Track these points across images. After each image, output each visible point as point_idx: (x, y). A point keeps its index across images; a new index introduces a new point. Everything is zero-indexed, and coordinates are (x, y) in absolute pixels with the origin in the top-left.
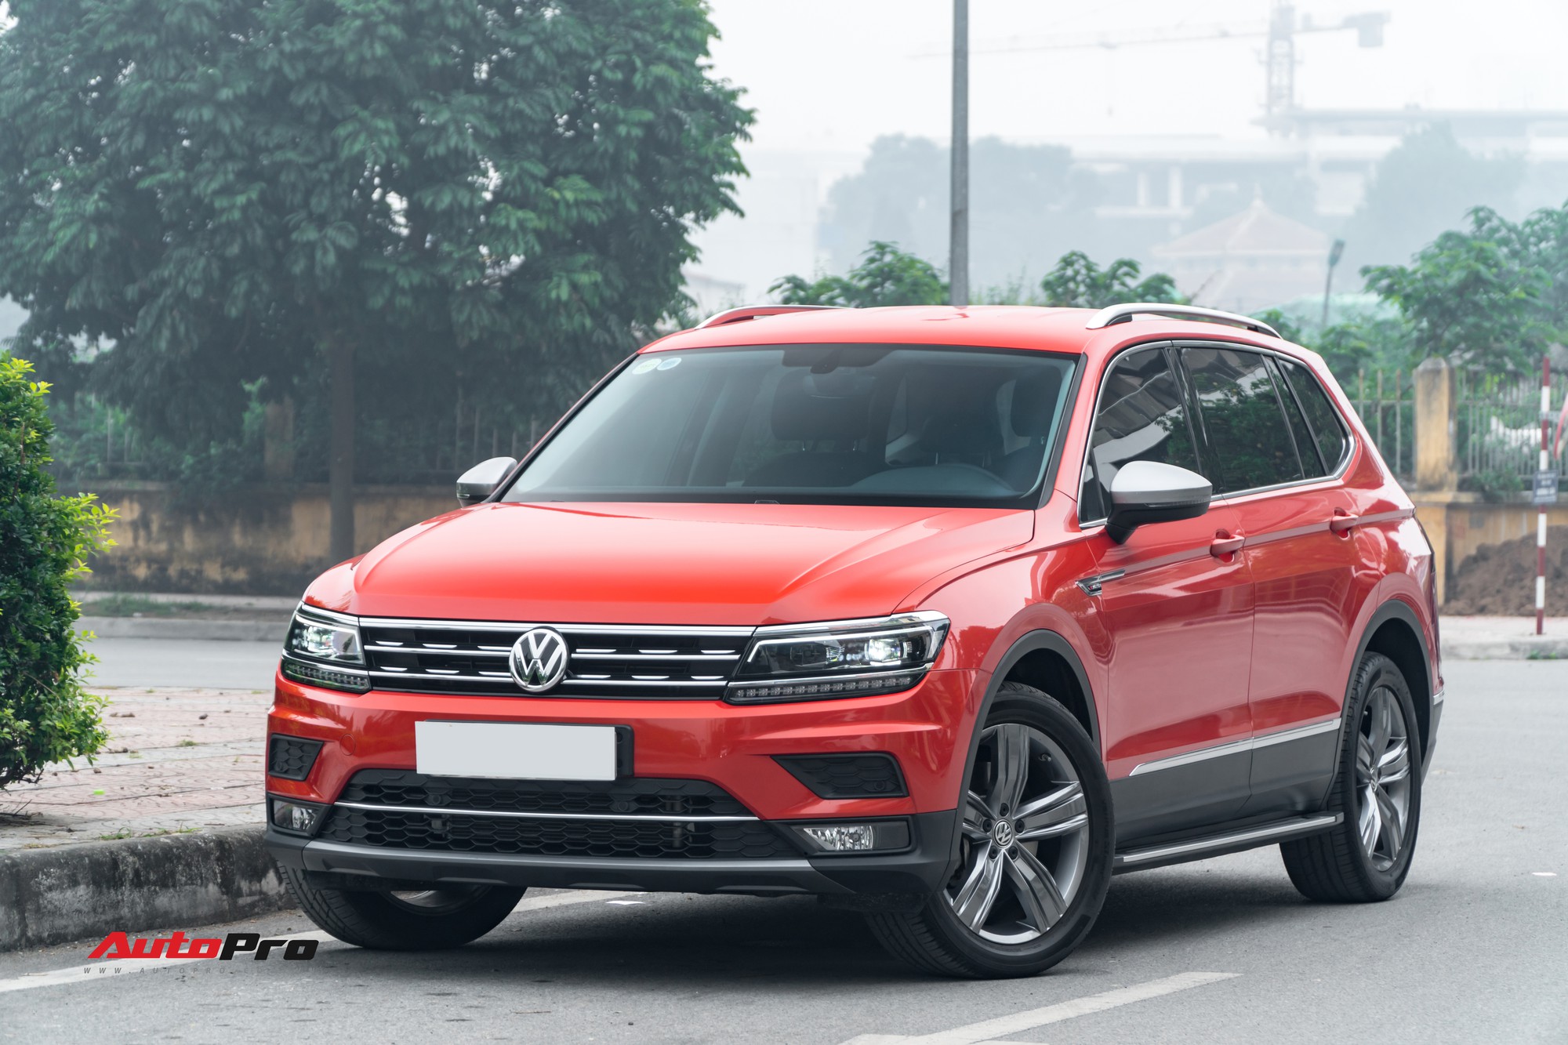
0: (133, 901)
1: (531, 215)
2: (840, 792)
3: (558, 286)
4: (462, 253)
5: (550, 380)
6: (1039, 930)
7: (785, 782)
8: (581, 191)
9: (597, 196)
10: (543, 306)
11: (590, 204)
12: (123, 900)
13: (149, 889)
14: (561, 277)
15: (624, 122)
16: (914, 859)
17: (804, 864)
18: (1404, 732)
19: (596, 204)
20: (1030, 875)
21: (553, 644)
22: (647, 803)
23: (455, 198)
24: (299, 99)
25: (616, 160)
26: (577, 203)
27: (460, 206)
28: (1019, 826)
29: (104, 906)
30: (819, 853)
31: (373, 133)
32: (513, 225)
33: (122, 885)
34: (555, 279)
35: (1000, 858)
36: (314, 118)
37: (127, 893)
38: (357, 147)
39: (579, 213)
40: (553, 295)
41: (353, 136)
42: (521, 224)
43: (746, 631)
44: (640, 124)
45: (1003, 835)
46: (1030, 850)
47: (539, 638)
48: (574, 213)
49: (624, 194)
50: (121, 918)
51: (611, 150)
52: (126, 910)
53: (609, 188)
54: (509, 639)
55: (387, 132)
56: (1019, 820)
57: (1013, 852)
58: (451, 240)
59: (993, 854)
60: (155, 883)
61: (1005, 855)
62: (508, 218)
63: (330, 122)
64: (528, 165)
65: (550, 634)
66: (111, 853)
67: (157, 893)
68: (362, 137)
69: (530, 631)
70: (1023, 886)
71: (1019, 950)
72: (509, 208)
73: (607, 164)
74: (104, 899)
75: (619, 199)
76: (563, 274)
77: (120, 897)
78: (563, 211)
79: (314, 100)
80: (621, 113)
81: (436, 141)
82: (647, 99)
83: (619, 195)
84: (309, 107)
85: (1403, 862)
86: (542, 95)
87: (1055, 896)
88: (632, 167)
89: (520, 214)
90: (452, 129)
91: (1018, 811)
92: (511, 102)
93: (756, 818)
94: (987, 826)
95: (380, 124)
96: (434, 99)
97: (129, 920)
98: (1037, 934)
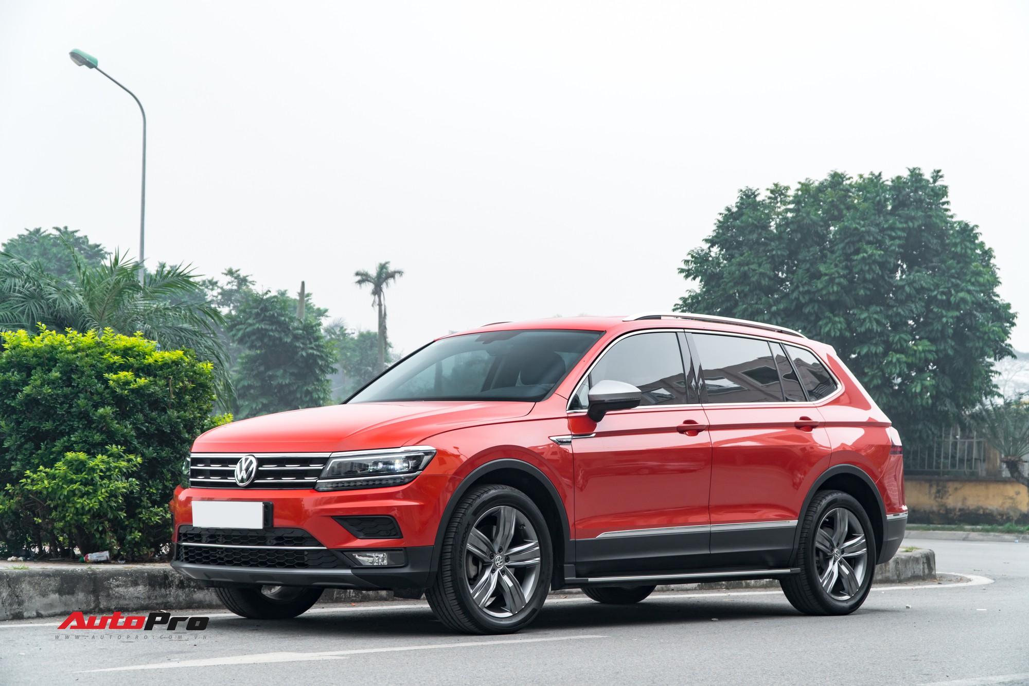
0: (177, 595)
1: (903, 356)
2: (369, 536)
3: (916, 386)
4: (873, 373)
5: (920, 426)
6: (512, 613)
7: (339, 529)
8: (926, 346)
9: (933, 348)
10: (910, 395)
11: (930, 351)
12: (170, 594)
13: (189, 590)
14: (918, 383)
15: (946, 316)
16: (406, 570)
17: (349, 572)
18: (863, 532)
19: (933, 351)
20: (511, 584)
21: (251, 462)
22: (280, 540)
23: (869, 349)
24: (806, 310)
25: (943, 331)
26: (924, 351)
27: (872, 353)
28: (507, 559)
29: (156, 596)
30: (356, 566)
31: (834, 323)
32: (894, 360)
33: (170, 587)
34: (915, 383)
35: (496, 573)
36: (812, 318)
37: (173, 591)
38: (827, 329)
39: (925, 355)
40: (913, 390)
41: (826, 324)
42: (898, 360)
43: (326, 455)
44: (952, 317)
45: (499, 562)
46: (510, 571)
47: (246, 459)
48: (923, 355)
49: (947, 347)
50: (168, 602)
51: (940, 328)
52: (172, 599)
53: (940, 345)
54: (235, 461)
55: (840, 322)
56: (507, 556)
57: (503, 572)
58: (869, 367)
59: (493, 571)
60: (194, 587)
61: (499, 572)
62: (892, 358)
63: (818, 319)
64: (903, 336)
65: (251, 458)
66: (165, 572)
67: (195, 592)
68: (830, 325)
69: (243, 456)
70: (507, 590)
71: (501, 621)
72: (894, 353)
73: (939, 335)
74: (156, 593)
75: (945, 349)
76: (919, 381)
77: (168, 593)
78: (918, 355)
79: (812, 311)
80: (944, 312)
81: (861, 326)
82: (957, 307)
83: (945, 347)
84: (810, 314)
85: (858, 597)
86: (909, 306)
87: (522, 596)
88: (951, 335)
89: (898, 356)
90: (867, 320)
91: (507, 551)
92: (895, 309)
93: (325, 548)
94: (492, 557)
95: (837, 319)
96: (860, 309)
97: (174, 603)
98: (511, 614)
